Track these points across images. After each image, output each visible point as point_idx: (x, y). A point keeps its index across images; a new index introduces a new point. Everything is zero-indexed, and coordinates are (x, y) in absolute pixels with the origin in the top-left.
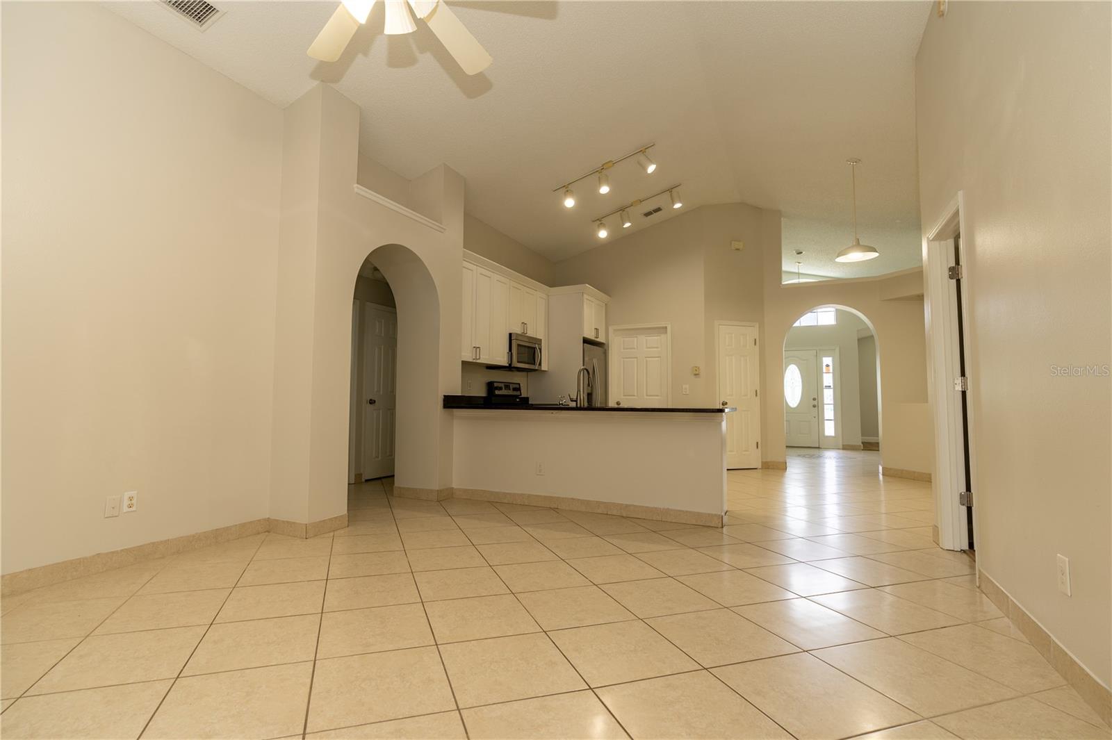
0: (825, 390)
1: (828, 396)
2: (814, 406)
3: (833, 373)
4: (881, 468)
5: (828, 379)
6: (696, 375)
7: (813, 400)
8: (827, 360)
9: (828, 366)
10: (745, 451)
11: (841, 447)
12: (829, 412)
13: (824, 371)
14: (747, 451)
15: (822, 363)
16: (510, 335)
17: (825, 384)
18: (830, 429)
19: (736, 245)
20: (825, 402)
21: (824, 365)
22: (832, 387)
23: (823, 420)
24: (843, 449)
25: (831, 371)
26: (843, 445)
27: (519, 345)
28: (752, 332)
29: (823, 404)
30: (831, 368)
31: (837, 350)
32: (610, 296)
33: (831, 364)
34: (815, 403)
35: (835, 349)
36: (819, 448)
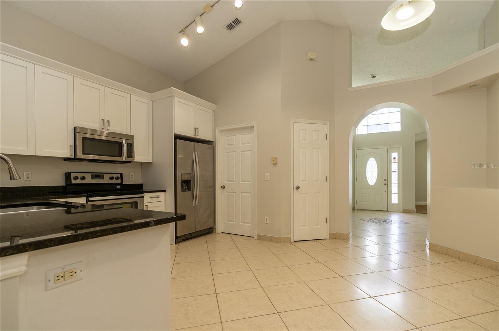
0: (392, 174)
1: (394, 178)
2: (385, 184)
3: (398, 163)
4: (428, 243)
5: (395, 167)
6: (274, 164)
7: (385, 181)
8: (395, 155)
9: (395, 158)
10: (315, 225)
11: (402, 211)
12: (395, 189)
13: (393, 161)
14: (318, 225)
15: (391, 156)
16: (75, 128)
17: (393, 170)
18: (395, 199)
19: (310, 55)
20: (392, 182)
21: (392, 158)
22: (397, 172)
23: (391, 193)
24: (403, 212)
25: (397, 161)
26: (403, 210)
27: (84, 139)
28: (324, 129)
29: (391, 183)
30: (397, 160)
31: (402, 147)
32: (217, 105)
33: (397, 157)
34: (386, 182)
35: (400, 147)
36: (387, 211)
